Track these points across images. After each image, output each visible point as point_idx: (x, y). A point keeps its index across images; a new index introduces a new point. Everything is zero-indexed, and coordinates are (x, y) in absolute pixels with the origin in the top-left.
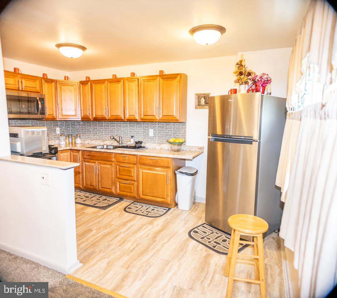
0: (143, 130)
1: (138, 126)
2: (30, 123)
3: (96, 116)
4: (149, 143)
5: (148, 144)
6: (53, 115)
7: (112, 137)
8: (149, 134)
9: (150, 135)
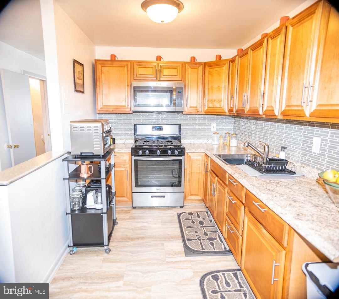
0: (304, 137)
1: (296, 129)
2: (178, 117)
3: (239, 109)
4: (310, 166)
5: (309, 168)
6: (196, 107)
7: (246, 144)
8: (311, 147)
9: (313, 151)
